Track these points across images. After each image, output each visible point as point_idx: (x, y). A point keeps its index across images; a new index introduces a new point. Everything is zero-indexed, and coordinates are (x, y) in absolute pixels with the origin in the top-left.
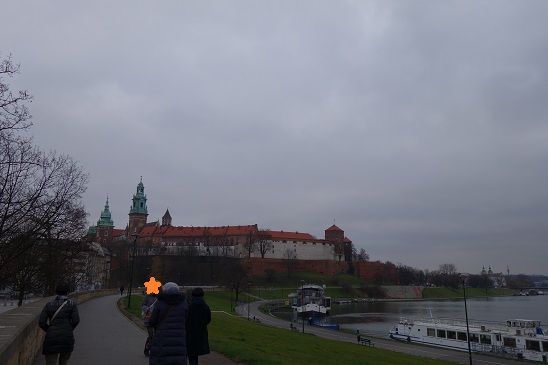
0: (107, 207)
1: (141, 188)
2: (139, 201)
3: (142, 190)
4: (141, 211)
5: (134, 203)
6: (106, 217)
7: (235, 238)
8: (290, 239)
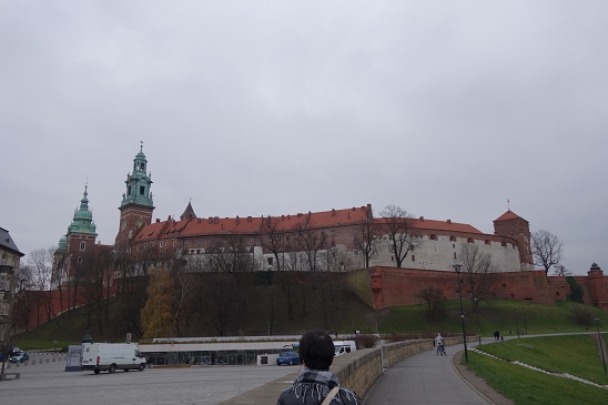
0: (85, 202)
1: (141, 162)
2: (138, 183)
3: (143, 166)
4: (141, 201)
5: (129, 188)
6: (84, 218)
7: (328, 232)
8: (443, 232)
